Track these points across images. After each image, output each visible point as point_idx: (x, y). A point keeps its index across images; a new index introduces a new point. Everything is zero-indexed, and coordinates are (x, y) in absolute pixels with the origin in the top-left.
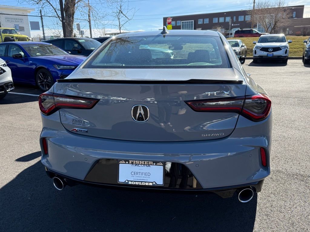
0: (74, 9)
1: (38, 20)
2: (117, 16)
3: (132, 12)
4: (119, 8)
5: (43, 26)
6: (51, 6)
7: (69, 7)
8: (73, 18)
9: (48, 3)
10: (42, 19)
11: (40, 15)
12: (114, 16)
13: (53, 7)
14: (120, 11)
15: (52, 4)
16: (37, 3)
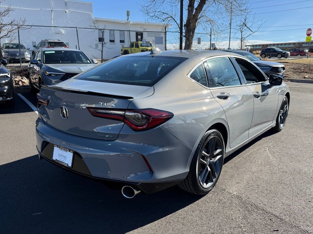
0: (196, 24)
1: (163, 35)
2: (240, 29)
3: (257, 24)
4: (243, 21)
5: (166, 41)
6: (176, 23)
7: (190, 23)
8: (193, 32)
9: (173, 20)
10: (166, 34)
11: (165, 31)
12: (237, 29)
13: (177, 23)
14: (244, 24)
15: (176, 21)
16: (164, 21)
